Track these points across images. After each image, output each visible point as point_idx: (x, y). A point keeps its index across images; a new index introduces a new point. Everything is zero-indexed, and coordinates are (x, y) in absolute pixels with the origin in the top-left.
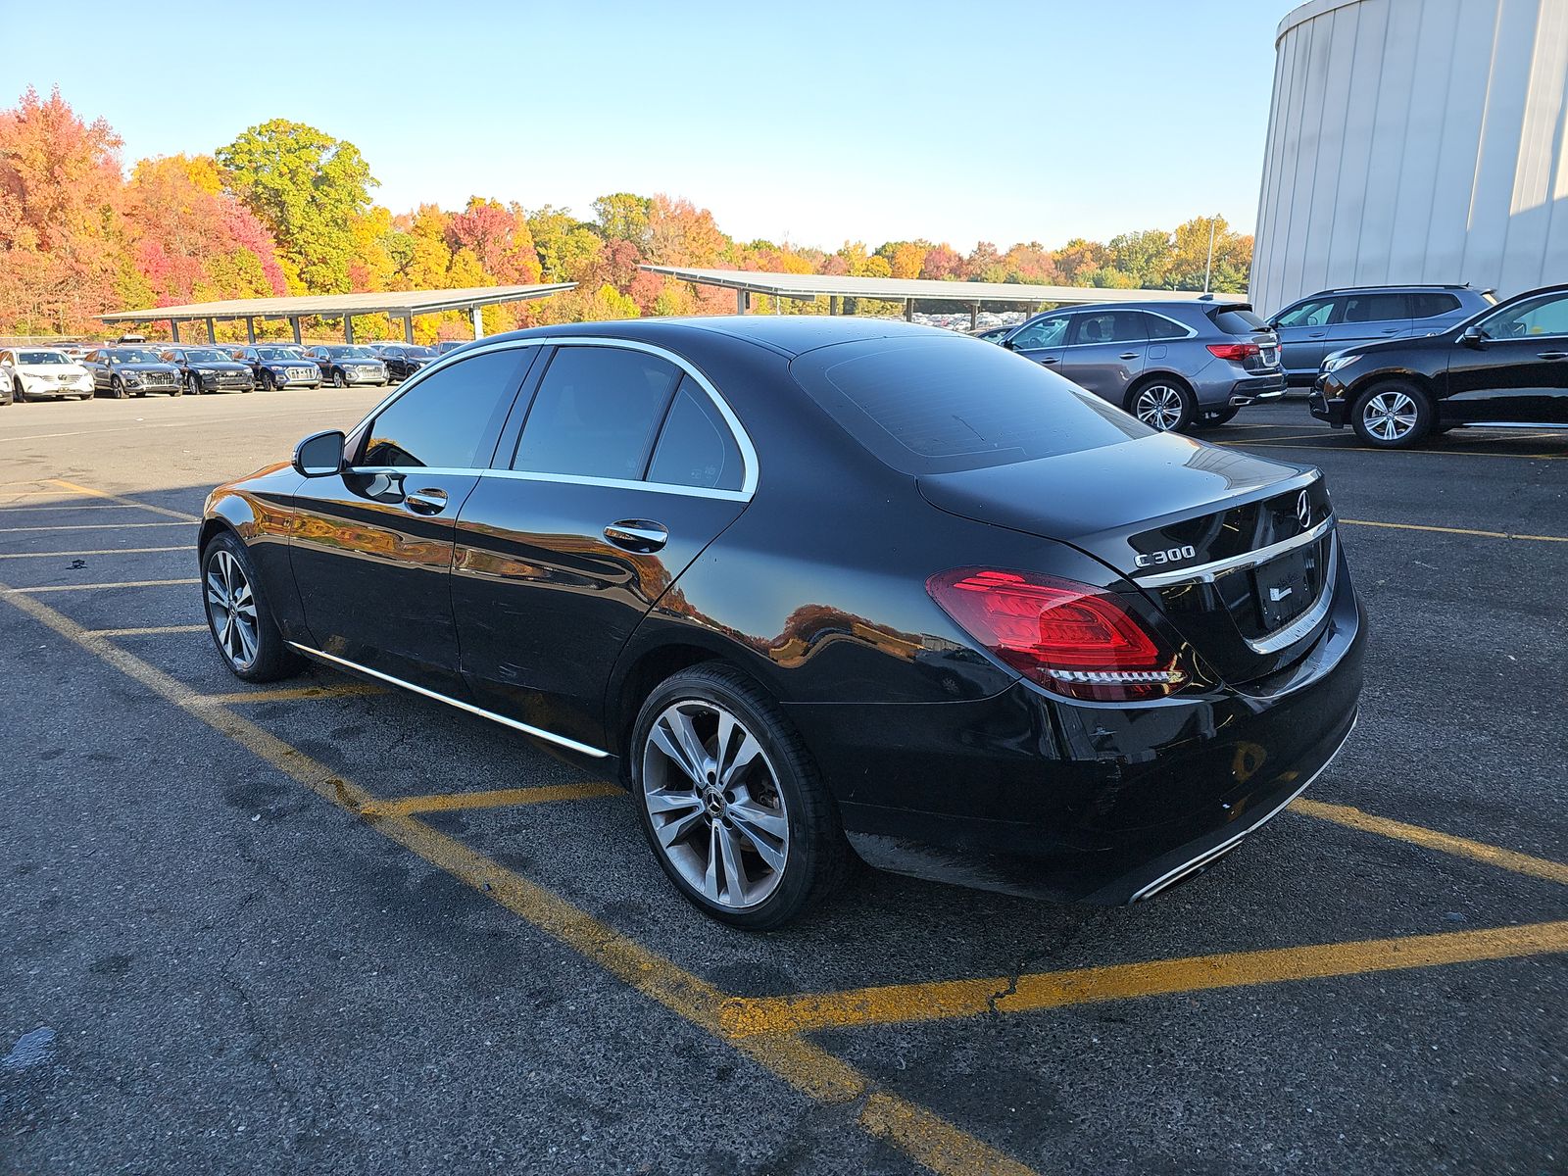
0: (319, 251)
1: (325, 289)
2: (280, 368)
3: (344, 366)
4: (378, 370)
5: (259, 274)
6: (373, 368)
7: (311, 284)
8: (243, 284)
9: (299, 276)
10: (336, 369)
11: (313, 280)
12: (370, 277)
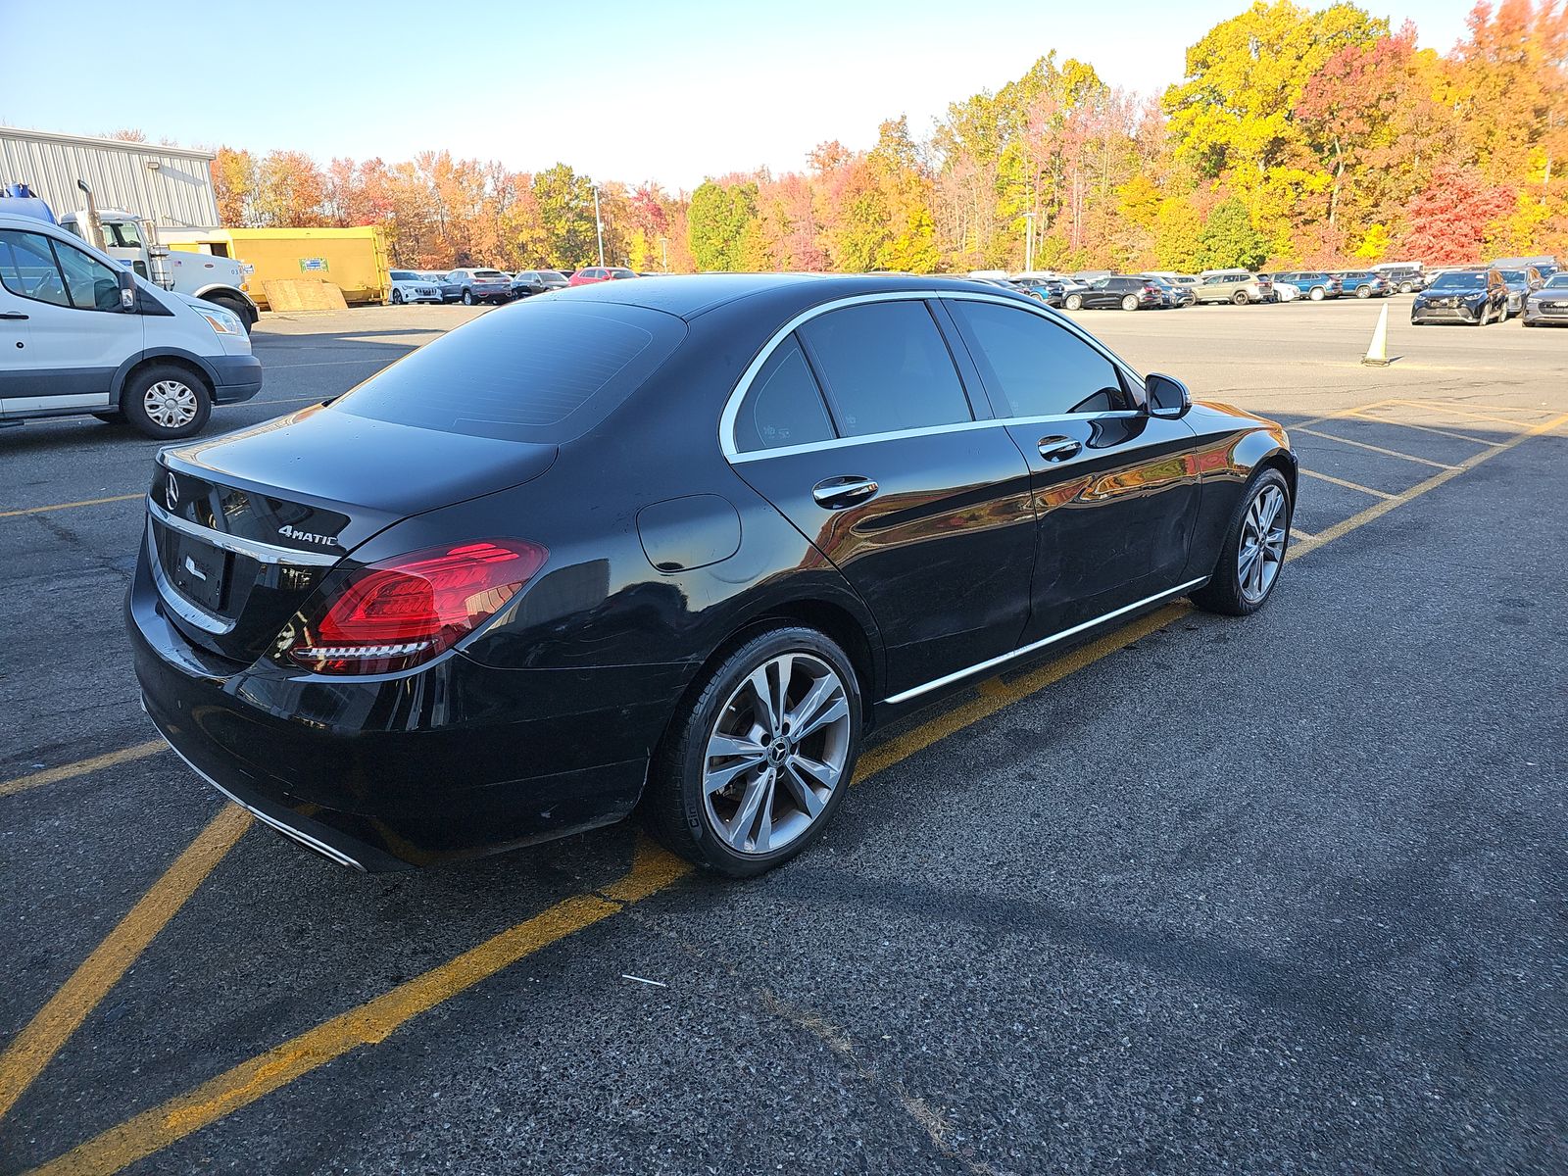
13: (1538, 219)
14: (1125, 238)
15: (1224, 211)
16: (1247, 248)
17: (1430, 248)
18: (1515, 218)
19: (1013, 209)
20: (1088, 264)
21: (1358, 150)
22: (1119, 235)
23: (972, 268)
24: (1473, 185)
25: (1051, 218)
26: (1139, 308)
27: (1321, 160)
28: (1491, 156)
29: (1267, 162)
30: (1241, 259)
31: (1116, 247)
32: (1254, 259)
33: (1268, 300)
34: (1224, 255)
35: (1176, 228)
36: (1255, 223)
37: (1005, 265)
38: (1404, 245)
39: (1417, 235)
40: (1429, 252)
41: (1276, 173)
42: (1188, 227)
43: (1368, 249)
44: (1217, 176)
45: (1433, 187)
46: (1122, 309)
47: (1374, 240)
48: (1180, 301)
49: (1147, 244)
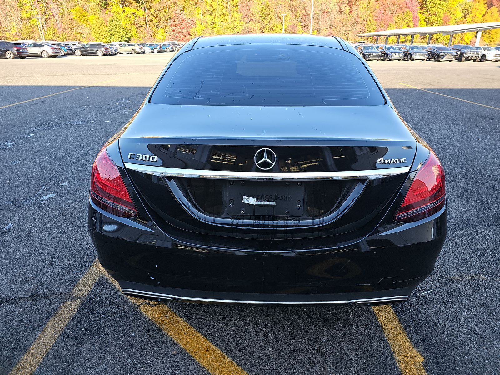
0: (434, 10)
1: (432, 25)
2: (390, 53)
3: (412, 53)
4: (424, 55)
5: (411, 20)
6: (422, 54)
7: (428, 23)
8: (404, 23)
9: (424, 20)
10: (410, 54)
11: (429, 21)
12: (451, 20)
13: (202, 29)
14: (79, 29)
15: (113, 21)
16: (124, 35)
17: (177, 37)
18: (197, 29)
19: (28, 15)
20: (67, 38)
21: (150, 3)
22: (77, 28)
23: (17, 39)
24: (185, 18)
25: (46, 20)
26: (104, 55)
27: (139, 6)
28: (187, 9)
29: (123, 5)
30: (123, 38)
31: (77, 32)
32: (127, 38)
33: (142, 52)
34: (117, 37)
35: (97, 27)
36: (124, 26)
37: (32, 38)
38: (170, 36)
39: (173, 33)
40: (178, 38)
41: (126, 9)
42: (102, 26)
43: (160, 37)
44: (106, 8)
45: (174, 18)
46: (97, 55)
47: (161, 33)
48: (116, 53)
49: (88, 32)
